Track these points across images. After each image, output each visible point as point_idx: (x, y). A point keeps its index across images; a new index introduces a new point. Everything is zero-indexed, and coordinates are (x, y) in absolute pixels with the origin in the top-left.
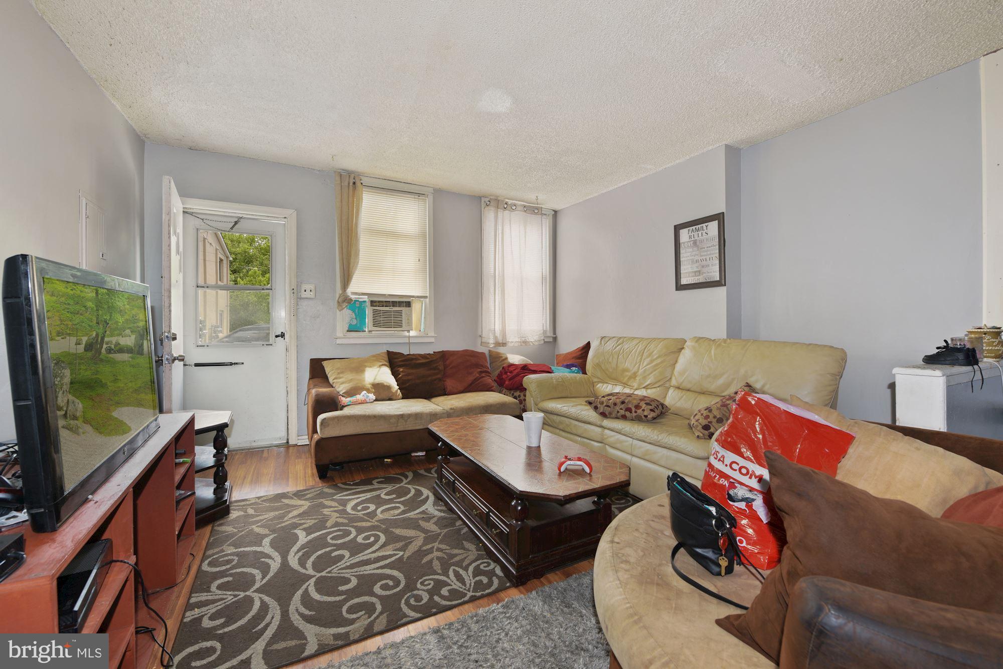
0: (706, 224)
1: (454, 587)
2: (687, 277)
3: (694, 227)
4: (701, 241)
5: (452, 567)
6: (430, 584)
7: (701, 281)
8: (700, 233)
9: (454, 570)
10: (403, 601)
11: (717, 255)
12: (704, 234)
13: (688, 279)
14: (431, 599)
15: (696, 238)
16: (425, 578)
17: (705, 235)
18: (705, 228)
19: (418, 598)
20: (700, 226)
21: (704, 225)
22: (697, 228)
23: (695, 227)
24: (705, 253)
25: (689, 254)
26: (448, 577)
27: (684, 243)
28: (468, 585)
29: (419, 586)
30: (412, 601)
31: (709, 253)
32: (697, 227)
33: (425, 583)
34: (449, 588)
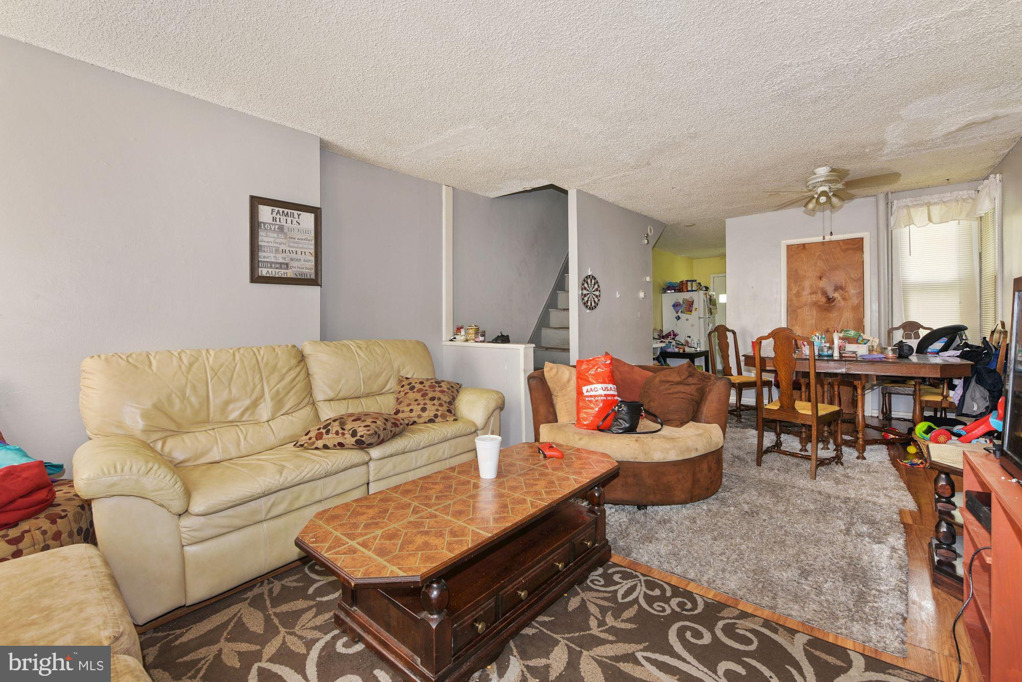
0: (299, 212)
1: (644, 589)
2: (268, 268)
3: (281, 210)
4: (291, 230)
5: (620, 600)
6: (659, 606)
7: (289, 276)
8: (289, 220)
9: (623, 598)
10: (696, 612)
11: (313, 251)
12: (294, 222)
13: (270, 270)
14: (672, 597)
15: (284, 223)
16: (656, 613)
17: (295, 225)
18: (296, 216)
19: (681, 605)
20: (289, 211)
21: (296, 212)
22: (286, 213)
23: (283, 209)
24: (296, 245)
25: (272, 240)
26: (637, 597)
27: (265, 224)
28: (635, 583)
29: (668, 611)
30: (689, 606)
31: (300, 245)
32: (286, 211)
33: (661, 609)
34: (649, 592)
